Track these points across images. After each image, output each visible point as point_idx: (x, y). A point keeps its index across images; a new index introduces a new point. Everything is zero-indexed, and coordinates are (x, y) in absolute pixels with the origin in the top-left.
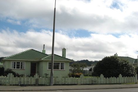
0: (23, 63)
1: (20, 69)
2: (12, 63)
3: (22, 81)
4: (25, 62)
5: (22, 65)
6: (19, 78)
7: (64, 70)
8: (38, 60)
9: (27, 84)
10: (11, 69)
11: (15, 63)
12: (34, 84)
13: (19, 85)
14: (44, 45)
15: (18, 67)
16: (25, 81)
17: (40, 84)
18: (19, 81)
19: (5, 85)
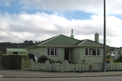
0: (57, 50)
1: (54, 55)
2: (46, 49)
3: (77, 68)
4: (59, 48)
5: (56, 52)
6: (73, 65)
7: (101, 55)
8: (72, 46)
9: (82, 70)
10: (46, 56)
11: (49, 49)
12: (88, 70)
13: (75, 71)
14: (72, 30)
15: (52, 54)
16: (80, 67)
17: (93, 70)
18: (74, 68)
19: (60, 72)
